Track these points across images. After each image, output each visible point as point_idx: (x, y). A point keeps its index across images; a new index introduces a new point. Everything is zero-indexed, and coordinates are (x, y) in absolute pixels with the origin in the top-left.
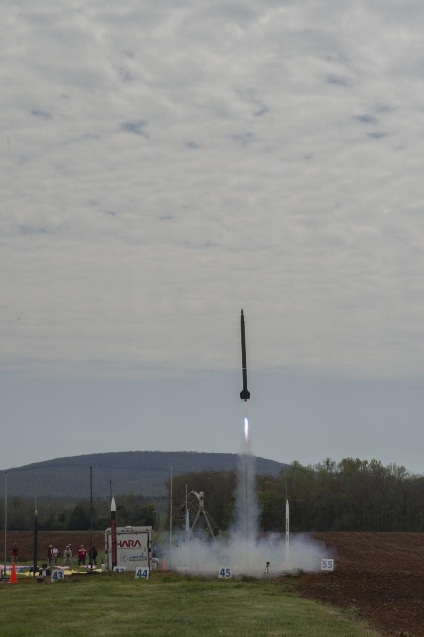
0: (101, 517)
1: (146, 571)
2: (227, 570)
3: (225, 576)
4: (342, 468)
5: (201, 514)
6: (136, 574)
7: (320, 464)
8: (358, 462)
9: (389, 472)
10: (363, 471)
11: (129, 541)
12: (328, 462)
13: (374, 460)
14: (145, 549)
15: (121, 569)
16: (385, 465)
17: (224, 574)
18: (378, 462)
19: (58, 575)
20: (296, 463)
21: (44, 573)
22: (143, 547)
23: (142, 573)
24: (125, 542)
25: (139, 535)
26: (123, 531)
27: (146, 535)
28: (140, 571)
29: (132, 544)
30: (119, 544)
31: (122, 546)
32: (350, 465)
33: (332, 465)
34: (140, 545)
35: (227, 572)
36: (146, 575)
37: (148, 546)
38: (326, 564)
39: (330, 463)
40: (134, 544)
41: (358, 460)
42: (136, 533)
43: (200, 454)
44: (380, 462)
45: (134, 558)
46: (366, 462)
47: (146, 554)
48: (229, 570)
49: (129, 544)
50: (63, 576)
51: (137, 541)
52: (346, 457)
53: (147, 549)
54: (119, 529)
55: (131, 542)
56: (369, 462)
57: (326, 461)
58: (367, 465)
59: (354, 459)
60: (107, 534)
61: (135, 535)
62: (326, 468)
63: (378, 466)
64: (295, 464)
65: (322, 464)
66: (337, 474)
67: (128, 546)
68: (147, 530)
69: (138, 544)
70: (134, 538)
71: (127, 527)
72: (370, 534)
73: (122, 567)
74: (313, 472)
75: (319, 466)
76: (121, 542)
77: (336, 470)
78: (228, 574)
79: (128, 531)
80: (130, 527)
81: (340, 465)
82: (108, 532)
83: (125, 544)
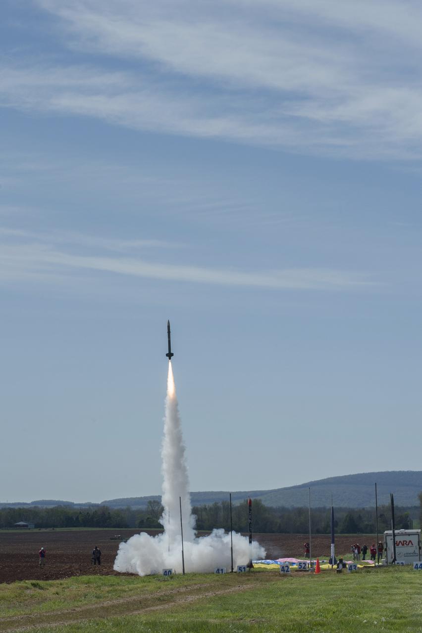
0: (366, 523)
1: (421, 564)
6: (414, 567)
11: (404, 541)
14: (416, 547)
19: (353, 568)
21: (341, 566)
22: (414, 545)
23: (419, 566)
24: (400, 542)
25: (411, 536)
26: (399, 533)
27: (417, 536)
28: (417, 565)
30: (396, 544)
31: (398, 545)
34: (412, 544)
37: (419, 545)
40: (407, 544)
42: (409, 535)
45: (407, 555)
47: (417, 551)
49: (404, 543)
50: (356, 568)
51: (410, 541)
53: (418, 547)
54: (396, 531)
55: (405, 542)
60: (386, 536)
61: (407, 536)
67: (403, 545)
68: (417, 532)
69: (410, 543)
70: (408, 538)
71: (401, 530)
73: (402, 562)
76: (397, 542)
79: (402, 533)
80: (403, 530)
82: (387, 534)
83: (400, 544)
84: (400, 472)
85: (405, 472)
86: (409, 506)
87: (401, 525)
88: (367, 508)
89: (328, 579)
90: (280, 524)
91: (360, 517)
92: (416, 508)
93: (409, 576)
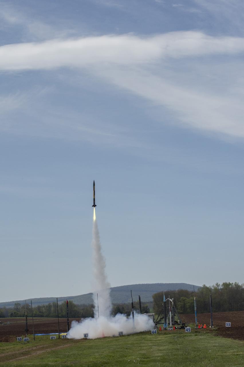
1: (155, 331)
2: (189, 329)
4: (223, 286)
5: (173, 307)
8: (230, 284)
9: (242, 287)
10: (232, 287)
12: (217, 285)
13: (236, 283)
16: (240, 284)
17: (187, 331)
18: (237, 283)
19: (121, 334)
20: (204, 285)
27: (152, 317)
28: (153, 331)
32: (226, 285)
33: (219, 285)
38: (228, 325)
39: (218, 285)
41: (229, 283)
43: (164, 284)
44: (238, 283)
46: (233, 283)
52: (224, 282)
56: (234, 283)
58: (233, 285)
59: (228, 283)
62: (216, 287)
63: (237, 285)
65: (215, 285)
66: (221, 289)
68: (153, 315)
72: (236, 312)
74: (211, 289)
75: (213, 286)
77: (221, 287)
78: (189, 330)
80: (146, 314)
81: (222, 285)
86: (148, 301)
87: (144, 311)
89: (108, 340)
90: (82, 313)
91: (123, 308)
92: (151, 302)
93: (149, 337)
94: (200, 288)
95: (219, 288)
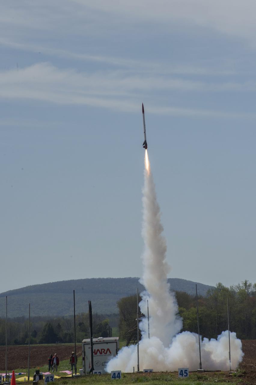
0: (65, 332)
1: (119, 373)
3: (183, 376)
6: (112, 376)
7: (239, 285)
11: (102, 350)
12: (246, 284)
15: (99, 373)
17: (182, 375)
19: (50, 379)
20: (220, 284)
23: (116, 376)
24: (98, 350)
25: (109, 344)
26: (97, 341)
27: (115, 344)
29: (104, 352)
30: (94, 352)
31: (96, 354)
33: (250, 286)
34: (110, 353)
35: (185, 373)
36: (119, 377)
39: (248, 284)
40: (105, 352)
42: (107, 343)
48: (187, 371)
49: (102, 352)
50: (53, 379)
51: (108, 349)
54: (94, 340)
55: (103, 351)
57: (245, 282)
60: (84, 344)
61: (106, 344)
62: (244, 288)
64: (219, 286)
65: (241, 285)
66: (253, 293)
67: (101, 353)
68: (116, 340)
69: (108, 351)
70: (105, 347)
71: (99, 338)
73: (99, 371)
74: (234, 292)
75: (239, 287)
76: (95, 350)
79: (100, 341)
80: (102, 338)
82: (85, 342)
83: (98, 352)
84: (99, 279)
85: (105, 279)
86: (109, 313)
87: (100, 333)
88: (66, 316)
91: (59, 326)
92: (115, 315)
94: (210, 289)
95: (250, 290)
